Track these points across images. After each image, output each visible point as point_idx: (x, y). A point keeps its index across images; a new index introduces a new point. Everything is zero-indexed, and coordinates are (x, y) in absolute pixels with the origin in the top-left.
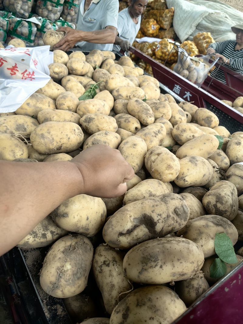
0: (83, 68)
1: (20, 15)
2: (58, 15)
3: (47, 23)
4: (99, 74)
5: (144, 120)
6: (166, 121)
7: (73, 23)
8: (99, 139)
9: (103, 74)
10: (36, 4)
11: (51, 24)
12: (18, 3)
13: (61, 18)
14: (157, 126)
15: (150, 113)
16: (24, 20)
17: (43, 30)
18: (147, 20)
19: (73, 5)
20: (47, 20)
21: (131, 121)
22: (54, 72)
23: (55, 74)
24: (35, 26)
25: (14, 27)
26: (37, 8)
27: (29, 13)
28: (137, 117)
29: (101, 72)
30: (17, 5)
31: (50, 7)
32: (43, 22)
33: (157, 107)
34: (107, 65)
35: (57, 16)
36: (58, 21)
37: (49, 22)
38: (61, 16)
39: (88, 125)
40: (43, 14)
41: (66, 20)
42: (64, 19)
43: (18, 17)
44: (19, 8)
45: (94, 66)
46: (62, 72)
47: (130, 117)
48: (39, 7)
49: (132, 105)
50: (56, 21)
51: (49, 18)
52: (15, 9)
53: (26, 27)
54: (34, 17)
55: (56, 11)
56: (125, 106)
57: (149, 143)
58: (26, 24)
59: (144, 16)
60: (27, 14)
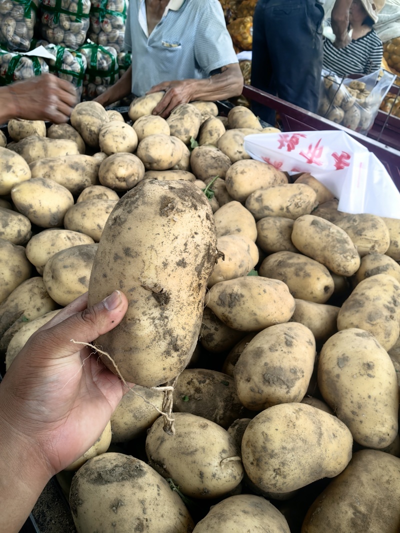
0: (172, 155)
1: (14, 46)
2: (83, 35)
3: (65, 54)
4: (205, 160)
5: (339, 266)
6: (389, 262)
7: (112, 46)
8: (278, 365)
9: (214, 158)
10: (41, 21)
11: (73, 55)
12: (9, 25)
13: (89, 41)
14: (385, 288)
15: (350, 249)
16: (24, 56)
17: (61, 67)
18: (239, 20)
19: (108, 13)
20: (64, 48)
21: (312, 274)
22: (117, 178)
23: (119, 181)
24: (45, 63)
25: (7, 70)
26: (44, 29)
27: (30, 40)
28: (320, 259)
29: (207, 156)
30: (6, 29)
31: (67, 24)
32: (58, 52)
33: (359, 228)
34: (211, 135)
35: (82, 37)
36: (84, 46)
37: (69, 51)
38: (88, 36)
39: (230, 312)
40: (56, 38)
41: (97, 43)
42: (94, 42)
43: (11, 50)
44: (11, 33)
45: (185, 139)
46: (133, 175)
47: (306, 264)
48: (48, 27)
49: (305, 234)
50: (80, 47)
51: (68, 44)
52: (5, 37)
53: (30, 67)
54: (41, 47)
55: (78, 28)
56: (284, 234)
57: (385, 340)
58: (29, 62)
59: (232, 13)
60: (27, 43)
